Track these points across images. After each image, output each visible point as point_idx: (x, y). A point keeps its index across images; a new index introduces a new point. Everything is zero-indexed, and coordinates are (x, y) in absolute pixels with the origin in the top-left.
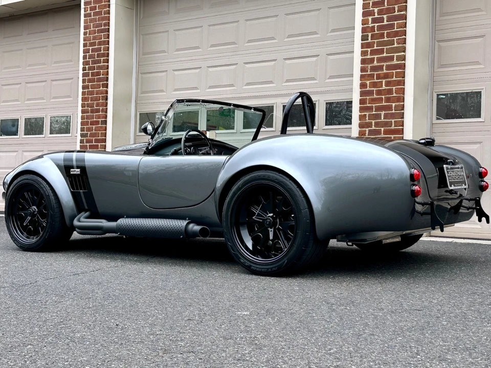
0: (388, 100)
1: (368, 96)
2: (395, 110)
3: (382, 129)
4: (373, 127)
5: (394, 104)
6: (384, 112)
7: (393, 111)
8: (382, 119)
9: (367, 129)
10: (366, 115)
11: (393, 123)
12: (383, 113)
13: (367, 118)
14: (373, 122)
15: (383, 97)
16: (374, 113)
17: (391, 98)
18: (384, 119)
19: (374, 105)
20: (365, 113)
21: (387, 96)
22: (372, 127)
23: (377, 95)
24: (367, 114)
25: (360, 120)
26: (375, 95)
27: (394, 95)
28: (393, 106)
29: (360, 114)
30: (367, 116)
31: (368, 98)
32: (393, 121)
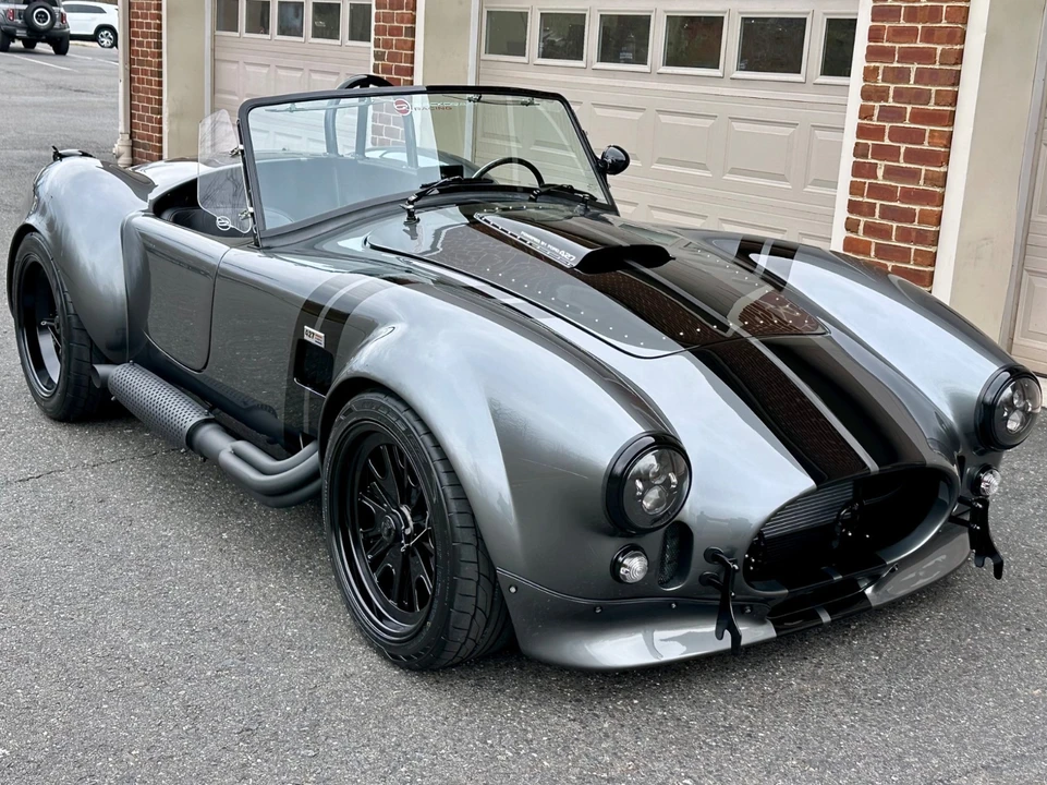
0: (929, 35)
1: (888, 21)
2: (941, 64)
3: (909, 108)
4: (891, 100)
5: (939, 48)
6: (916, 66)
7: (937, 66)
8: (912, 82)
9: (877, 105)
10: (878, 68)
11: (933, 96)
12: (914, 67)
13: (880, 77)
14: (892, 87)
15: (920, 26)
16: (895, 65)
17: (936, 33)
18: (915, 83)
19: (897, 46)
20: (877, 64)
21: (928, 25)
22: (887, 101)
23: (907, 21)
24: (881, 66)
25: (865, 80)
26: (902, 21)
27: (944, 24)
28: (939, 52)
29: (867, 65)
30: (880, 71)
31: (887, 25)
32: (934, 89)
